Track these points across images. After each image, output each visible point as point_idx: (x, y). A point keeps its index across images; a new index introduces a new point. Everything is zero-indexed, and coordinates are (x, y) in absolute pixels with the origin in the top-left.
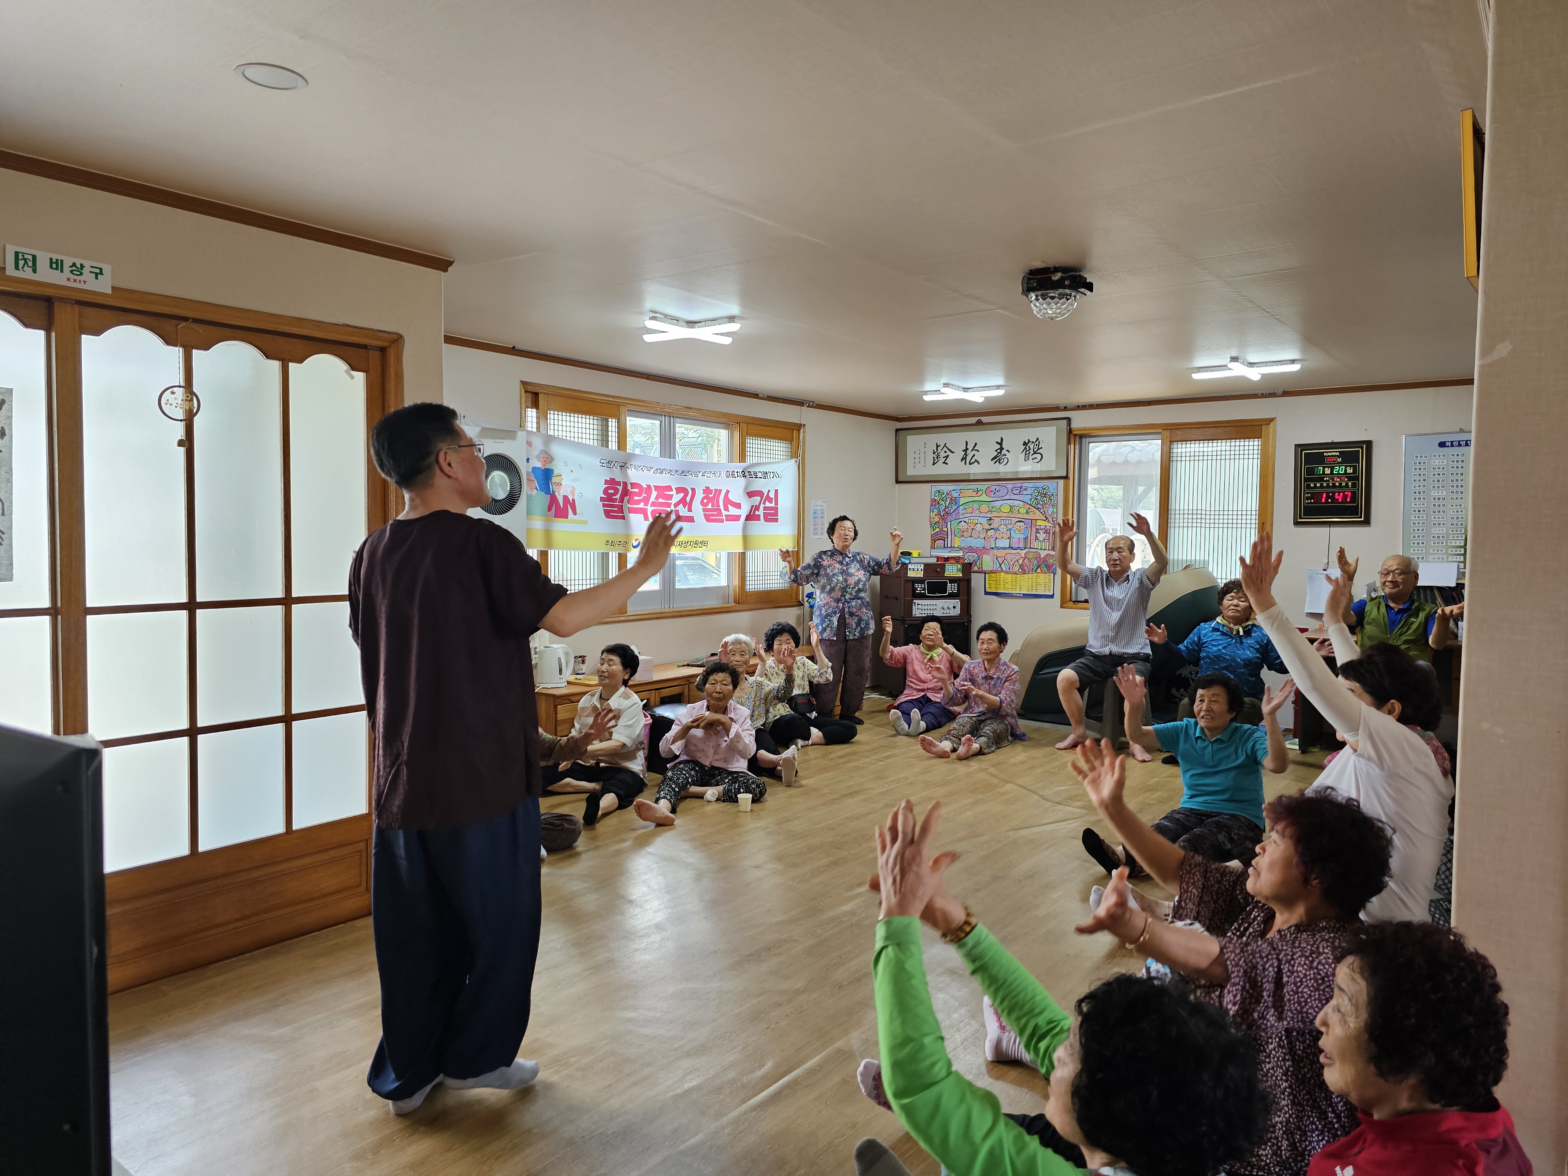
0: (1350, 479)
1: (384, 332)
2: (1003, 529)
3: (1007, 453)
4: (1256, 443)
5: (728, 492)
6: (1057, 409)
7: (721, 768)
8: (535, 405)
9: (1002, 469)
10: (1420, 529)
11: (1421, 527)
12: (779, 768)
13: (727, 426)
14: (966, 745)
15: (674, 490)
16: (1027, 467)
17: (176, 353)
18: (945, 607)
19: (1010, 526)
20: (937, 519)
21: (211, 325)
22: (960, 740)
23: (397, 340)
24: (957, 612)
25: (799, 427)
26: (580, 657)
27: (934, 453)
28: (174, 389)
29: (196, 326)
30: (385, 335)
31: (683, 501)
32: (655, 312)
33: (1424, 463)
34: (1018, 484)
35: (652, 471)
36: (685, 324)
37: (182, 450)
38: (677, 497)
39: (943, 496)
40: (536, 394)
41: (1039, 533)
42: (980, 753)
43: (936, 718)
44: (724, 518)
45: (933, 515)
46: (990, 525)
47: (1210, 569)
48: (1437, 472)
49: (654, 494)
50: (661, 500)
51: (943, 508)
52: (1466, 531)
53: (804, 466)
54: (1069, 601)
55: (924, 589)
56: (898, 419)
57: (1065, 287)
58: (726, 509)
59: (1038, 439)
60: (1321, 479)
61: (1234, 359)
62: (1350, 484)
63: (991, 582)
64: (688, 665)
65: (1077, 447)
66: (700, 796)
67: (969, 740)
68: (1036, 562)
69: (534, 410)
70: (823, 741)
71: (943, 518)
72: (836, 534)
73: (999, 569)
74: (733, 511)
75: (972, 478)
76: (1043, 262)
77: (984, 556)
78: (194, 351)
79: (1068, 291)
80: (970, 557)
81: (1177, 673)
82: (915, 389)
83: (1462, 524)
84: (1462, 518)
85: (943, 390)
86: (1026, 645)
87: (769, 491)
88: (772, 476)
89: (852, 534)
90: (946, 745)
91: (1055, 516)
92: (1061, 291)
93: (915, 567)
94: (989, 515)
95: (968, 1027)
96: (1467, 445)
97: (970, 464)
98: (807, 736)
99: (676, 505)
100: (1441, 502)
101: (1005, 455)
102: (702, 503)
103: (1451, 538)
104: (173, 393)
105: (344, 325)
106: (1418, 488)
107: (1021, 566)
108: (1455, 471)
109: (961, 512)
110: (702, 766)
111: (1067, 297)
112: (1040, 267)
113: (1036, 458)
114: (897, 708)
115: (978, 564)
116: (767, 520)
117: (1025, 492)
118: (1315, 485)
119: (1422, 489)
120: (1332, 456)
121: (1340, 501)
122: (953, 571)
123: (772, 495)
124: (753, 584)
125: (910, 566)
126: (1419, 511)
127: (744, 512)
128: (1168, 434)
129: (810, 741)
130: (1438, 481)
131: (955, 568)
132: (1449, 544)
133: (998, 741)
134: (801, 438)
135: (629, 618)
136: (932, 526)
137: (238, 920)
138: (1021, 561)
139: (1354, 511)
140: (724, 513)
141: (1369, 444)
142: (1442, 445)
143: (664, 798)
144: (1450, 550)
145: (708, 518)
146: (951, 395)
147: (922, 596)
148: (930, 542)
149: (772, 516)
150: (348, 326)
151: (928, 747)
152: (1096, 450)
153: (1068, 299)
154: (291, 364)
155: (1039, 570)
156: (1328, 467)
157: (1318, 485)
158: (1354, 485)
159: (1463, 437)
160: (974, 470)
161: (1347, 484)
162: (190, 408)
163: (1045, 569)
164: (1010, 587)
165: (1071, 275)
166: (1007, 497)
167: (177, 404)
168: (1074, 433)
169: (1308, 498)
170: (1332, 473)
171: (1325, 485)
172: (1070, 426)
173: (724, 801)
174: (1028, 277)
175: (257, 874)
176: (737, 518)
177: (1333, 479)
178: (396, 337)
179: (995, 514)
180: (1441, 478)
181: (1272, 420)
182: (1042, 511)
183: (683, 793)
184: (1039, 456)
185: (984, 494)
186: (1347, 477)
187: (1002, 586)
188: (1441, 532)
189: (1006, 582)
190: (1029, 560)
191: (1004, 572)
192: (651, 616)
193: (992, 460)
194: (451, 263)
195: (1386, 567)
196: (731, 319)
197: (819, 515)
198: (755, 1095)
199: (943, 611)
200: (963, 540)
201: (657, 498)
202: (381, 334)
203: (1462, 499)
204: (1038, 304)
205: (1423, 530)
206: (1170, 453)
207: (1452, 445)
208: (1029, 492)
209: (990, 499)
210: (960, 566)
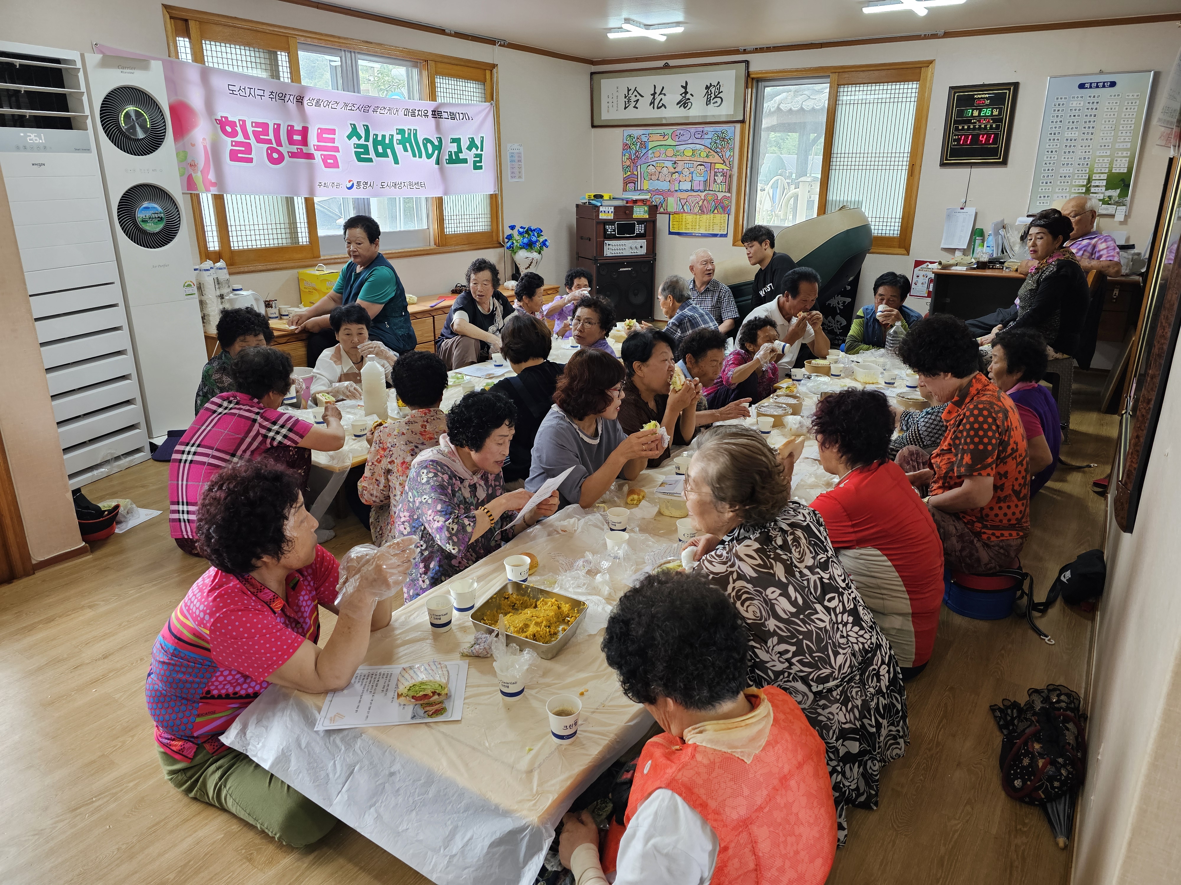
0: (995, 121)
2: (686, 172)
3: (690, 97)
4: (914, 86)
6: (736, 52)
8: (187, 33)
9: (687, 113)
11: (1051, 167)
13: (417, 64)
16: (714, 111)
18: (633, 246)
19: (692, 170)
20: (628, 163)
24: (643, 251)
25: (491, 67)
27: (626, 97)
33: (1063, 104)
34: (700, 128)
39: (634, 140)
40: (186, 21)
41: (717, 176)
45: (625, 159)
46: (675, 168)
47: (863, 209)
48: (1073, 113)
51: (634, 152)
53: (499, 111)
55: (614, 231)
56: (589, 62)
59: (719, 83)
60: (969, 122)
62: (994, 126)
63: (675, 223)
65: (754, 91)
68: (713, 203)
69: (186, 40)
71: (634, 162)
73: (682, 210)
75: (659, 122)
77: (669, 199)
80: (657, 200)
83: (1087, 164)
84: (1089, 158)
85: (626, 26)
91: (732, 159)
93: (606, 209)
94: (674, 159)
97: (658, 108)
100: (1073, 143)
101: (689, 99)
103: (1076, 177)
106: (1054, 128)
107: (701, 208)
108: (1089, 112)
109: (650, 156)
113: (716, 102)
115: (663, 205)
117: (706, 136)
118: (963, 127)
119: (1057, 130)
120: (982, 98)
121: (983, 142)
122: (640, 212)
124: (454, 228)
125: (601, 209)
126: (1052, 152)
128: (836, 77)
130: (1073, 122)
131: (642, 210)
132: (1074, 184)
134: (494, 79)
136: (625, 169)
138: (700, 203)
139: (994, 153)
141: (1016, 85)
142: (1082, 86)
144: (1073, 189)
146: (636, 32)
147: (613, 237)
148: (622, 184)
152: (772, 96)
155: (716, 211)
156: (977, 109)
157: (966, 127)
158: (997, 127)
160: (662, 114)
161: (991, 126)
163: (721, 210)
164: (691, 227)
166: (690, 141)
168: (752, 76)
169: (955, 140)
170: (979, 115)
171: (972, 127)
172: (748, 69)
177: (979, 121)
179: (679, 158)
180: (1075, 119)
181: (931, 62)
182: (720, 154)
184: (719, 100)
185: (670, 139)
186: (992, 119)
187: (684, 227)
188: (1068, 172)
189: (687, 223)
190: (708, 202)
191: (686, 213)
193: (678, 104)
197: (516, 159)
199: (631, 251)
200: (651, 183)
203: (1091, 140)
205: (1052, 170)
206: (837, 97)
207: (1091, 87)
208: (710, 136)
209: (674, 143)
210: (646, 208)
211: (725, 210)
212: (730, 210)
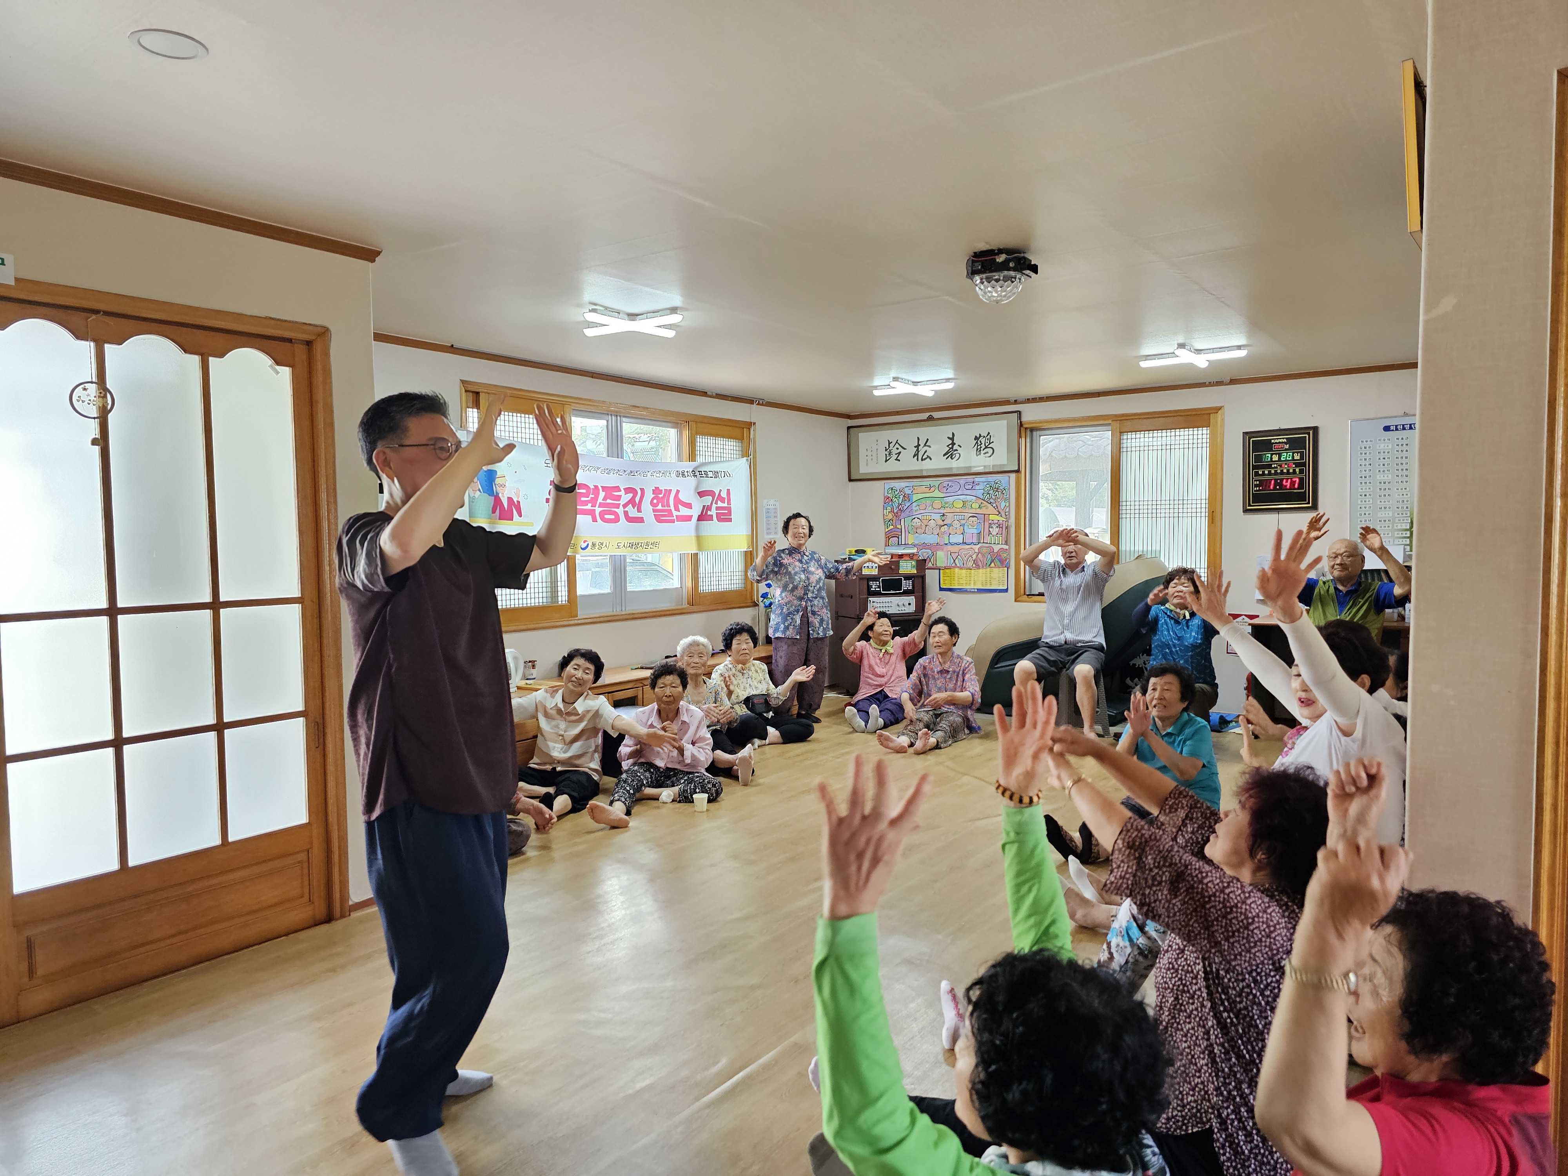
0: (1297, 465)
1: (310, 325)
2: (956, 524)
3: (958, 448)
4: (1205, 432)
5: (678, 491)
6: (1007, 402)
7: (676, 769)
8: (477, 405)
9: (955, 465)
10: (1367, 513)
11: (1367, 511)
12: (735, 767)
13: (675, 425)
14: (923, 739)
15: (623, 490)
16: (980, 462)
17: (88, 348)
18: (900, 604)
19: (963, 522)
20: (890, 516)
21: (124, 318)
22: (917, 734)
23: (324, 333)
24: (912, 609)
25: (749, 425)
26: (530, 662)
27: (886, 450)
28: (85, 385)
29: (107, 319)
30: (310, 328)
31: (632, 502)
32: (595, 304)
33: (1369, 447)
34: (970, 478)
35: (599, 471)
36: (626, 317)
37: (97, 449)
38: (626, 498)
39: (896, 493)
40: (477, 393)
41: (992, 527)
42: (937, 747)
43: (894, 715)
44: (675, 518)
45: (886, 512)
46: (943, 521)
47: (1162, 559)
48: (1382, 456)
49: (602, 494)
50: (609, 501)
51: (897, 505)
52: (1412, 514)
53: (755, 465)
54: (1024, 594)
55: (879, 587)
56: (849, 417)
57: (1009, 269)
58: (677, 509)
59: (989, 433)
60: (1269, 466)
61: (1181, 346)
62: (1297, 470)
63: (946, 578)
64: (642, 668)
65: (1028, 440)
66: (656, 798)
67: (926, 734)
68: (989, 556)
69: (475, 410)
70: (781, 740)
71: (896, 515)
72: (790, 532)
73: (954, 565)
74: (684, 511)
75: (925, 474)
76: (987, 243)
77: (938, 553)
78: (106, 345)
79: (1012, 273)
80: (924, 554)
81: (1131, 663)
82: (866, 384)
83: (1407, 508)
84: (1407, 501)
85: (893, 384)
86: (981, 639)
87: (721, 490)
88: (723, 476)
89: (807, 531)
90: (904, 740)
91: (1007, 510)
92: (1006, 273)
94: (942, 511)
95: (925, 1016)
96: (1411, 428)
97: (922, 460)
98: (763, 736)
99: (625, 506)
100: (1387, 486)
101: (957, 450)
102: (652, 503)
103: (1397, 521)
104: (85, 389)
105: (266, 318)
106: (1363, 472)
107: (975, 562)
108: (1400, 454)
109: (914, 508)
110: (657, 768)
111: (1011, 279)
112: (984, 249)
113: (987, 453)
114: (854, 706)
115: (932, 560)
116: (720, 519)
117: (977, 487)
118: (1263, 472)
119: (1368, 473)
120: (1280, 443)
121: (1288, 487)
122: (907, 568)
123: (724, 495)
124: (707, 586)
126: (1365, 495)
127: (695, 512)
128: (1118, 425)
129: (767, 741)
130: (1384, 465)
131: (909, 565)
132: (1395, 528)
133: (954, 735)
134: (751, 436)
135: (579, 622)
136: (887, 523)
137: (173, 936)
138: (974, 557)
139: (1301, 497)
140: (675, 513)
141: (1315, 429)
142: (1387, 429)
143: (618, 800)
144: (1396, 533)
145: (658, 519)
146: (901, 389)
147: (877, 594)
148: (884, 539)
149: (725, 516)
150: (271, 318)
151: (885, 742)
152: (1047, 444)
153: (1013, 282)
154: (211, 359)
155: (993, 565)
156: (1276, 454)
157: (1266, 472)
158: (1301, 471)
159: (1407, 421)
160: (927, 466)
161: (1294, 470)
162: (103, 405)
163: (999, 563)
164: (964, 582)
165: (1015, 257)
166: (959, 492)
167: (90, 400)
168: (1025, 426)
169: (1256, 486)
170: (1279, 460)
171: (1273, 471)
172: (1020, 419)
173: (680, 802)
174: (973, 260)
175: (191, 888)
176: (688, 518)
177: (1281, 466)
178: (320, 330)
179: (948, 510)
180: (1386, 462)
181: (1219, 408)
182: (994, 505)
183: (637, 795)
184: (990, 451)
185: (937, 491)
186: (1294, 463)
187: (956, 582)
188: (1387, 515)
189: (960, 578)
190: (983, 555)
191: (958, 567)
192: (602, 619)
193: (944, 455)
194: (378, 253)
195: (1334, 551)
196: (674, 310)
197: (772, 515)
198: (708, 1093)
199: (898, 608)
200: (917, 537)
201: (605, 499)
202: (306, 327)
203: (1407, 482)
204: (982, 287)
205: (1369, 514)
206: (1120, 444)
207: (1397, 429)
208: (981, 486)
209: (942, 495)
210: (914, 563)
211: (1003, 563)
212: (1009, 563)
